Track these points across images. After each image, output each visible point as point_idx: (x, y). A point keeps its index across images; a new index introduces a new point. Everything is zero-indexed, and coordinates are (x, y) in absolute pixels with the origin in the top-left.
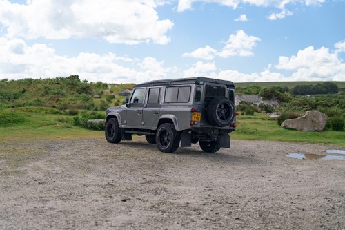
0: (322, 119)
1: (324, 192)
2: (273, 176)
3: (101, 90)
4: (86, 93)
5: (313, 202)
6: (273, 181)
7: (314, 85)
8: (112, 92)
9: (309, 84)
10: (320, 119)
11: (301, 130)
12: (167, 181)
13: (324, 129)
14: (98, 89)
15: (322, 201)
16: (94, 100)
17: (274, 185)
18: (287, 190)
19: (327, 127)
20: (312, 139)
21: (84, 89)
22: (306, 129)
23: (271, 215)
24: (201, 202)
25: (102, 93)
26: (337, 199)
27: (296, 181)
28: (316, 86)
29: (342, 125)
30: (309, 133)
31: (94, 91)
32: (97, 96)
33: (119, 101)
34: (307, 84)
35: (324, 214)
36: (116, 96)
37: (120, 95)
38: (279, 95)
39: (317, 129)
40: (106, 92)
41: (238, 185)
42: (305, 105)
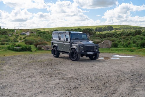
0: (110, 43)
1: (115, 71)
2: (96, 66)
4: (5, 34)
5: (112, 74)
6: (97, 68)
7: (103, 27)
8: (17, 33)
10: (109, 43)
11: (102, 48)
12: (60, 70)
13: (111, 47)
15: (115, 74)
16: (10, 37)
17: (98, 69)
18: (102, 71)
19: (112, 46)
20: (106, 51)
21: (4, 32)
22: (104, 47)
23: (100, 79)
24: (76, 76)
25: (13, 34)
26: (120, 73)
27: (105, 68)
29: (117, 45)
30: (105, 49)
31: (9, 33)
32: (11, 35)
33: (21, 37)
34: (100, 27)
35: (116, 77)
36: (19, 35)
37: (21, 35)
38: (89, 32)
39: (108, 47)
40: (14, 33)
41: (86, 70)
42: (101, 36)
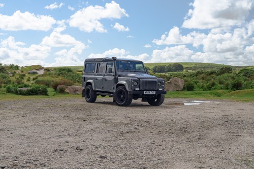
3: (13, 71)
4: (3, 72)
7: (167, 65)
8: (22, 72)
9: (164, 65)
10: (180, 83)
13: (182, 90)
14: (11, 69)
16: (10, 77)
19: (184, 89)
20: (176, 95)
21: (0, 70)
22: (171, 90)
25: (15, 72)
28: (169, 66)
29: (193, 87)
30: (173, 92)
31: (8, 71)
32: (12, 75)
33: (30, 77)
34: (162, 65)
36: (26, 75)
37: (29, 73)
39: (178, 89)
40: (17, 72)
